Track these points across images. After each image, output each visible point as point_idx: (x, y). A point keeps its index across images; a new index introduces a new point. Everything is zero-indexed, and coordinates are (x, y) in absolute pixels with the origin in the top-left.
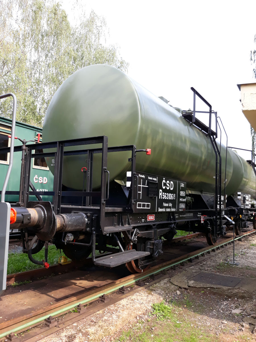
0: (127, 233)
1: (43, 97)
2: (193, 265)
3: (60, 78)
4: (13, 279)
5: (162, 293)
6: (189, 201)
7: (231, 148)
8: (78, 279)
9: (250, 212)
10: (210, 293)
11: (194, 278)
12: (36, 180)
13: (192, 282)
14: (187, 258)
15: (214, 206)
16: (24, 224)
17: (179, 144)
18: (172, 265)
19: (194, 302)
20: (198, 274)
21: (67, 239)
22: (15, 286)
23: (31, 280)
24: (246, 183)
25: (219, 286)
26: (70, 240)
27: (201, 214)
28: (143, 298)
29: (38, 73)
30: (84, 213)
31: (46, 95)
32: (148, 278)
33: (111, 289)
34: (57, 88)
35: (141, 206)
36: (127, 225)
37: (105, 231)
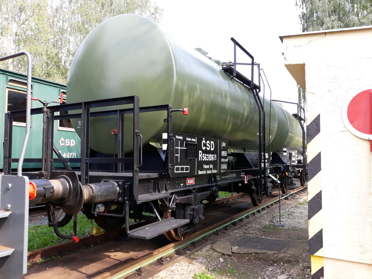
0: (164, 200)
1: (68, 48)
2: (237, 229)
3: (87, 26)
4: (39, 255)
5: (203, 262)
6: (231, 161)
7: (276, 102)
8: (113, 250)
9: (297, 169)
10: (255, 259)
11: (238, 243)
12: (62, 143)
13: (236, 247)
14: (230, 222)
15: (259, 165)
16: (46, 198)
17: (219, 100)
18: (215, 230)
19: (238, 270)
20: (242, 239)
21: (97, 210)
22: (41, 263)
23: (59, 255)
24: (293, 138)
25: (264, 251)
26: (101, 211)
27: (244, 173)
28: (183, 268)
29: (61, 21)
30: (115, 181)
31: (71, 46)
32: (189, 246)
33: (148, 261)
34: (84, 37)
35: (179, 169)
36: (164, 191)
37: (139, 201)
